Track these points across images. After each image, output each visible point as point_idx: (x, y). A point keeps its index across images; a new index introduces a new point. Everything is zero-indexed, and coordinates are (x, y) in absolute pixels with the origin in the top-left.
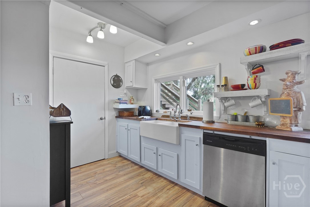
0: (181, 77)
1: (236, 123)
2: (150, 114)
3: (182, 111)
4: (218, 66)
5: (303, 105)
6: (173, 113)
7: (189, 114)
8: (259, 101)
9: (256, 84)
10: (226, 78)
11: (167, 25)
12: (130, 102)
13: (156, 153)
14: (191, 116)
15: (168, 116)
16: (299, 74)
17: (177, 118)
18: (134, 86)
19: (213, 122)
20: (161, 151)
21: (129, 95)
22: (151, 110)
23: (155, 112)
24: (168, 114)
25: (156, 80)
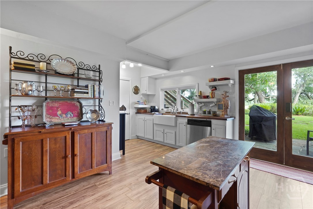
0: (178, 89)
1: (205, 115)
2: (158, 111)
3: (178, 109)
4: (197, 85)
5: (229, 106)
6: (172, 110)
7: (182, 111)
8: (214, 104)
9: (212, 96)
10: (201, 92)
11: (169, 60)
12: (144, 103)
13: (163, 133)
14: (183, 112)
15: (170, 113)
16: (228, 92)
17: (175, 113)
18: (147, 94)
19: (194, 115)
20: (166, 131)
21: (144, 99)
22: (158, 109)
23: (161, 110)
24: (170, 111)
25: (161, 89)
